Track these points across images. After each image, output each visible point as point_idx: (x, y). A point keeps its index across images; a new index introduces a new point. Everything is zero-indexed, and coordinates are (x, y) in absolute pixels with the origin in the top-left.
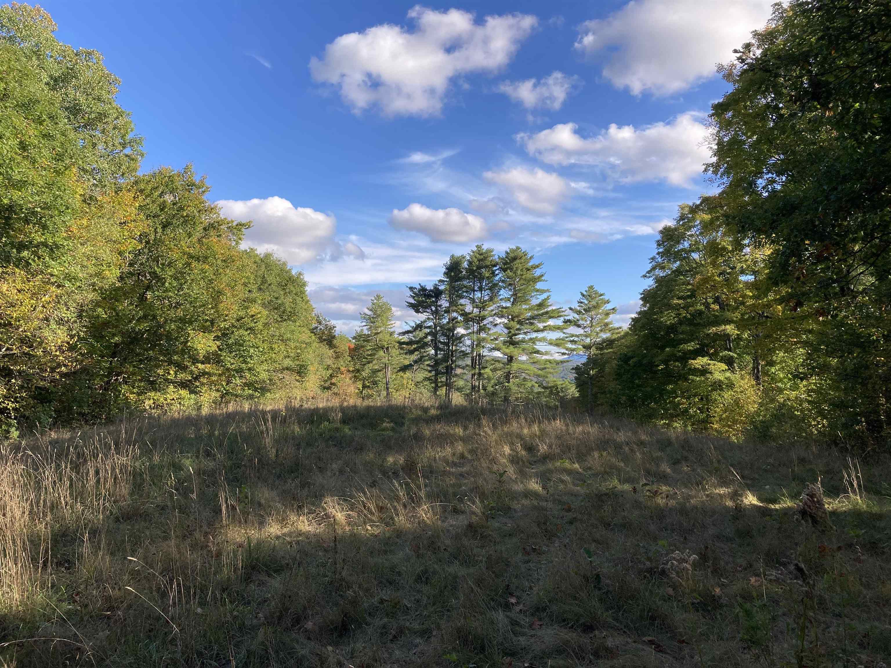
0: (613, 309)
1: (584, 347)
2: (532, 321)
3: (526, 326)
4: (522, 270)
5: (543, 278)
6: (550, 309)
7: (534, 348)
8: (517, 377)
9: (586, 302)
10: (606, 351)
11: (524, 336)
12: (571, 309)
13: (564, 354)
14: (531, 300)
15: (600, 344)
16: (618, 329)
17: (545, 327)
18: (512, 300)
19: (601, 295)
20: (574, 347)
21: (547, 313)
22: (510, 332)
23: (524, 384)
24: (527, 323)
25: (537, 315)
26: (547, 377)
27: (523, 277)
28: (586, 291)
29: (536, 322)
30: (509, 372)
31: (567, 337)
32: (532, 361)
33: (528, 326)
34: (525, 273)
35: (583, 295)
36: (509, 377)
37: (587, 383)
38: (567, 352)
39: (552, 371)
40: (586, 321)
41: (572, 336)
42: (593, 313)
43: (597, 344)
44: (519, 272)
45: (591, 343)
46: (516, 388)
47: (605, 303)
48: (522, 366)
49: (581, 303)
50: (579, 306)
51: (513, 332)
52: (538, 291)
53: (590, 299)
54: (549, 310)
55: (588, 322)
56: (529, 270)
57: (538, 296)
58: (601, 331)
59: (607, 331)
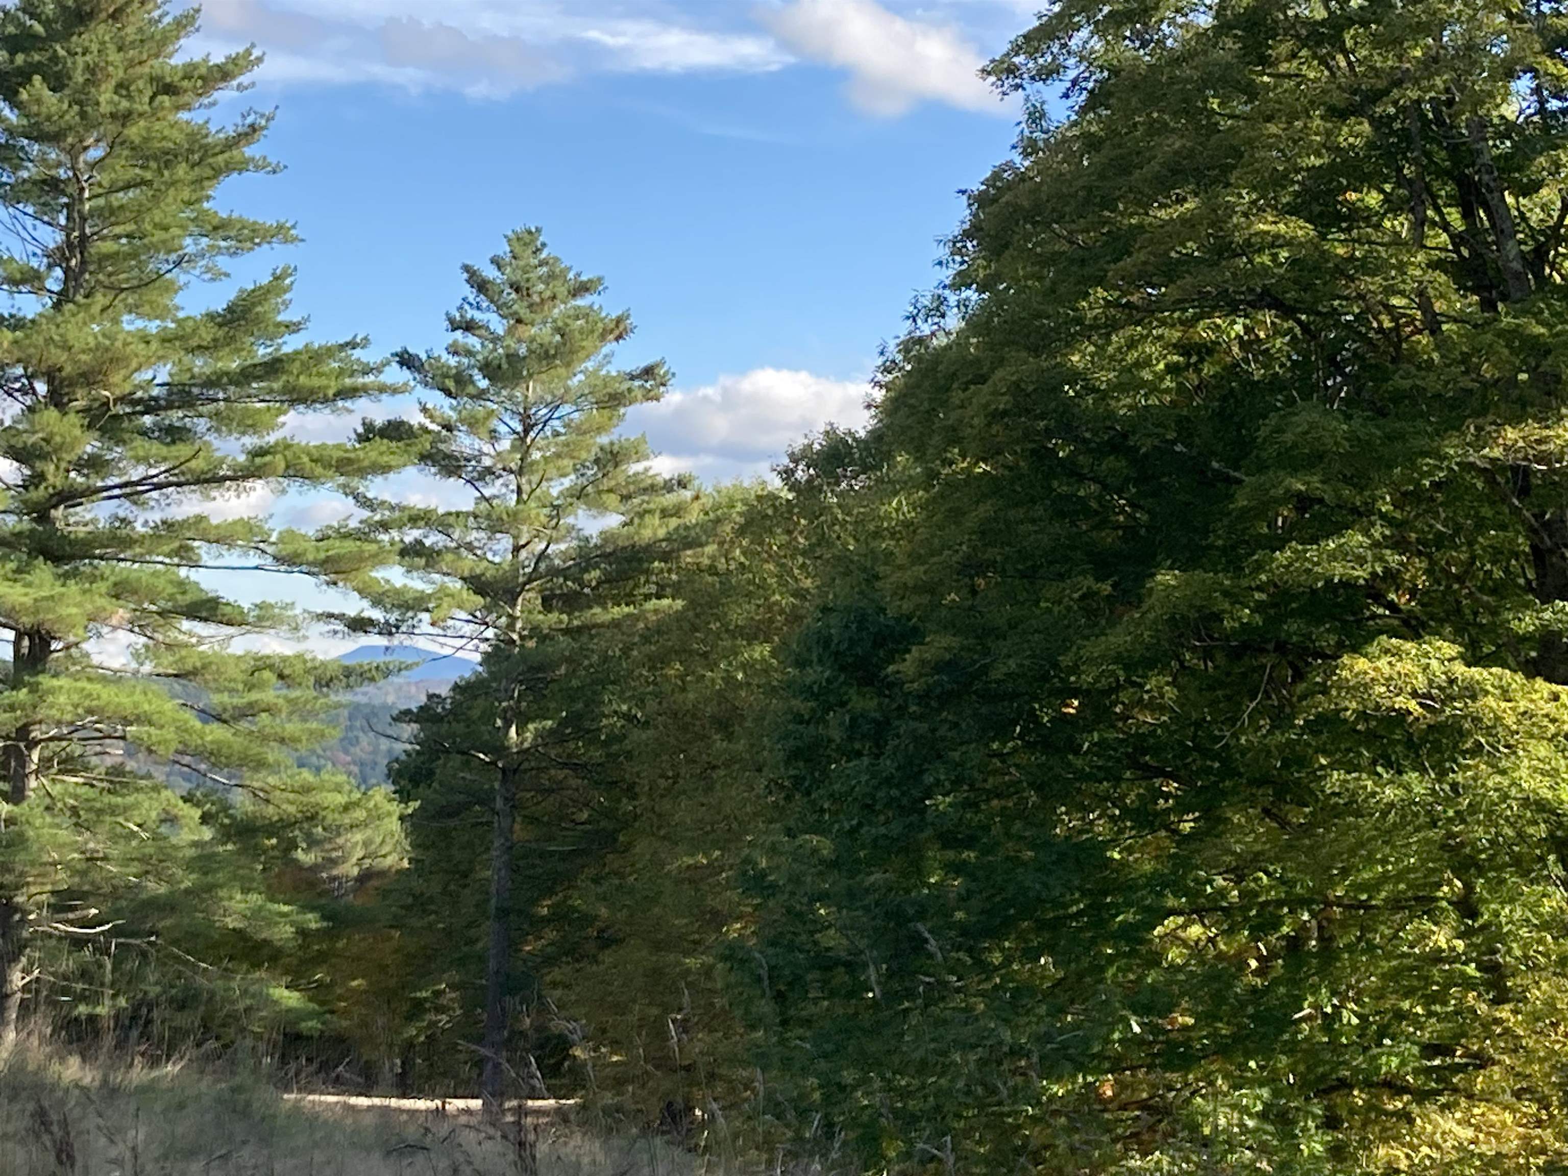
0: (648, 372)
1: (477, 584)
2: (175, 416)
3: (141, 445)
4: (122, 87)
5: (249, 151)
6: (291, 344)
7: (182, 585)
8: (69, 765)
9: (498, 325)
10: (599, 614)
11: (124, 509)
12: (406, 360)
13: (359, 625)
14: (171, 288)
15: (563, 573)
16: (668, 487)
17: (261, 452)
18: (55, 280)
19: (582, 289)
20: (417, 584)
21: (274, 367)
22: (37, 479)
23: (113, 810)
24: (144, 433)
25: (213, 382)
26: (260, 764)
27: (134, 132)
28: (496, 262)
29: (202, 424)
30: (23, 732)
31: (385, 526)
32: (168, 664)
33: (155, 448)
34: (144, 105)
35: (481, 285)
36: (23, 761)
37: (486, 800)
38: (377, 615)
39: (292, 728)
40: (494, 436)
41: (418, 518)
42: (533, 390)
43: (554, 572)
44: (106, 97)
45: (516, 567)
46: (64, 835)
47: (603, 337)
48: (106, 695)
49: (469, 327)
50: (454, 350)
51: (54, 477)
52: (219, 228)
53: (520, 308)
54: (286, 349)
55: (505, 445)
56: (169, 89)
57: (223, 262)
58: (579, 494)
59: (612, 500)
